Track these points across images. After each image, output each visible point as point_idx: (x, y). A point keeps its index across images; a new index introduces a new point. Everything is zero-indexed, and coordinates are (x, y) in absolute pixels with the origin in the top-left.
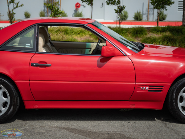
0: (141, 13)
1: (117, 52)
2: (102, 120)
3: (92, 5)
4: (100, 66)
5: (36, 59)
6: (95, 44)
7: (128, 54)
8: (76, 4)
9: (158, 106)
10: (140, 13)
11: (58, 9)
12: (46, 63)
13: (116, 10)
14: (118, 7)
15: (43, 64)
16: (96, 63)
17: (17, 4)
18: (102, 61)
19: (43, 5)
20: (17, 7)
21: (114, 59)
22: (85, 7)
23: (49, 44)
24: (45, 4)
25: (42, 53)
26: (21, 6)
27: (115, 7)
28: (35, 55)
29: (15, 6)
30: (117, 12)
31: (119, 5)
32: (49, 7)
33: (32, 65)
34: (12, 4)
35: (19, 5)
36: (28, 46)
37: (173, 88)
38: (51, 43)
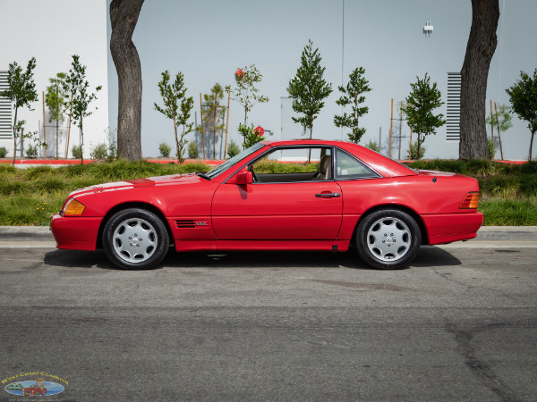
0: (377, 146)
8: (257, 129)
10: (375, 144)
13: (350, 135)
14: (354, 130)
17: (190, 126)
20: (189, 131)
22: (272, 134)
24: (197, 130)
27: (349, 130)
29: (187, 129)
30: (352, 138)
31: (355, 127)
34: (181, 125)
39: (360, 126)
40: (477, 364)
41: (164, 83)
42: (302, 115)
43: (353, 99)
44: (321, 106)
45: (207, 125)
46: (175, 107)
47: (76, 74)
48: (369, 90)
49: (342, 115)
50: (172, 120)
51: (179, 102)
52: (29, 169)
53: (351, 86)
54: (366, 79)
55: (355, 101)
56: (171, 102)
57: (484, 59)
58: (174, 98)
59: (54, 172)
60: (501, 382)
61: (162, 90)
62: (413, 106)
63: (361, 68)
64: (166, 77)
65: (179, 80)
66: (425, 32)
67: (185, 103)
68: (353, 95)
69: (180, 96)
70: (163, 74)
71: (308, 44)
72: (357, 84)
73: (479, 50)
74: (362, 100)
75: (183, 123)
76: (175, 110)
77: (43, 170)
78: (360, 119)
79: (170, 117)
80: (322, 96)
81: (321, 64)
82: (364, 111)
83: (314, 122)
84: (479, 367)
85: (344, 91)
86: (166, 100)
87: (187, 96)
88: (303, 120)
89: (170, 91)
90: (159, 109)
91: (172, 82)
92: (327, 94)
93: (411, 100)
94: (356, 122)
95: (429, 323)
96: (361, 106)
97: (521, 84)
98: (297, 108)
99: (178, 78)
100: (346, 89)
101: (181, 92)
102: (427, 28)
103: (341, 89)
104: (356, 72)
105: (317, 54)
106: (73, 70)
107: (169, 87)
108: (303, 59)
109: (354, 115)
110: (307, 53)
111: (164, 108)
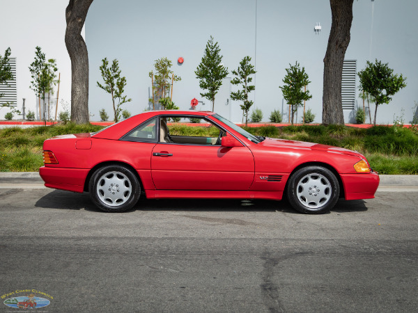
0: (280, 113)
1: (237, 142)
2: (222, 211)
3: (214, 99)
4: (220, 156)
5: (158, 149)
6: (216, 139)
7: (248, 145)
8: (193, 101)
9: (277, 197)
10: (278, 112)
11: (173, 105)
12: (167, 152)
13: (242, 106)
14: (245, 102)
15: (164, 154)
16: (216, 154)
17: (124, 98)
18: (222, 151)
19: (148, 102)
20: (124, 102)
21: (233, 150)
22: (204, 104)
23: (168, 138)
24: (150, 100)
25: (163, 144)
26: (129, 100)
27: (242, 102)
28: (157, 145)
29: (122, 101)
30: (243, 108)
31: (245, 100)
32: (162, 102)
33: (154, 155)
34: (118, 98)
35: (126, 99)
36: (149, 136)
37: (292, 178)
38: (170, 138)
39: (249, 99)
40: (269, 287)
41: (104, 67)
42: (207, 91)
43: (243, 80)
44: (220, 84)
45: (157, 97)
46: (113, 85)
47: (39, 60)
48: (254, 72)
49: (236, 92)
50: (111, 94)
51: (115, 81)
52: (4, 130)
53: (241, 70)
54: (252, 65)
55: (245, 81)
56: (110, 81)
57: (340, 50)
58: (112, 78)
59: (22, 132)
60: (279, 302)
61: (103, 72)
62: (287, 85)
63: (248, 57)
64: (105, 62)
65: (115, 65)
66: (315, 30)
67: (120, 81)
68: (243, 77)
69: (116, 76)
70: (103, 60)
71: (210, 39)
72: (246, 69)
73: (337, 43)
74: (250, 80)
75: (119, 96)
76: (112, 87)
77: (15, 130)
78: (249, 94)
79: (109, 92)
80: (221, 77)
81: (220, 54)
82: (251, 88)
83: (215, 96)
84: (270, 289)
85: (236, 74)
86: (106, 79)
87: (121, 76)
88: (207, 95)
89: (109, 73)
90: (100, 86)
91: (109, 66)
92: (224, 76)
93: (286, 81)
94: (246, 97)
95: (251, 252)
96: (249, 84)
97: (367, 69)
98: (203, 86)
99: (114, 63)
100: (237, 72)
101: (117, 73)
102: (317, 28)
103: (234, 72)
104: (244, 61)
105: (217, 46)
106: (37, 57)
107: (108, 70)
108: (206, 50)
109: (244, 91)
110: (209, 46)
111: (105, 85)
